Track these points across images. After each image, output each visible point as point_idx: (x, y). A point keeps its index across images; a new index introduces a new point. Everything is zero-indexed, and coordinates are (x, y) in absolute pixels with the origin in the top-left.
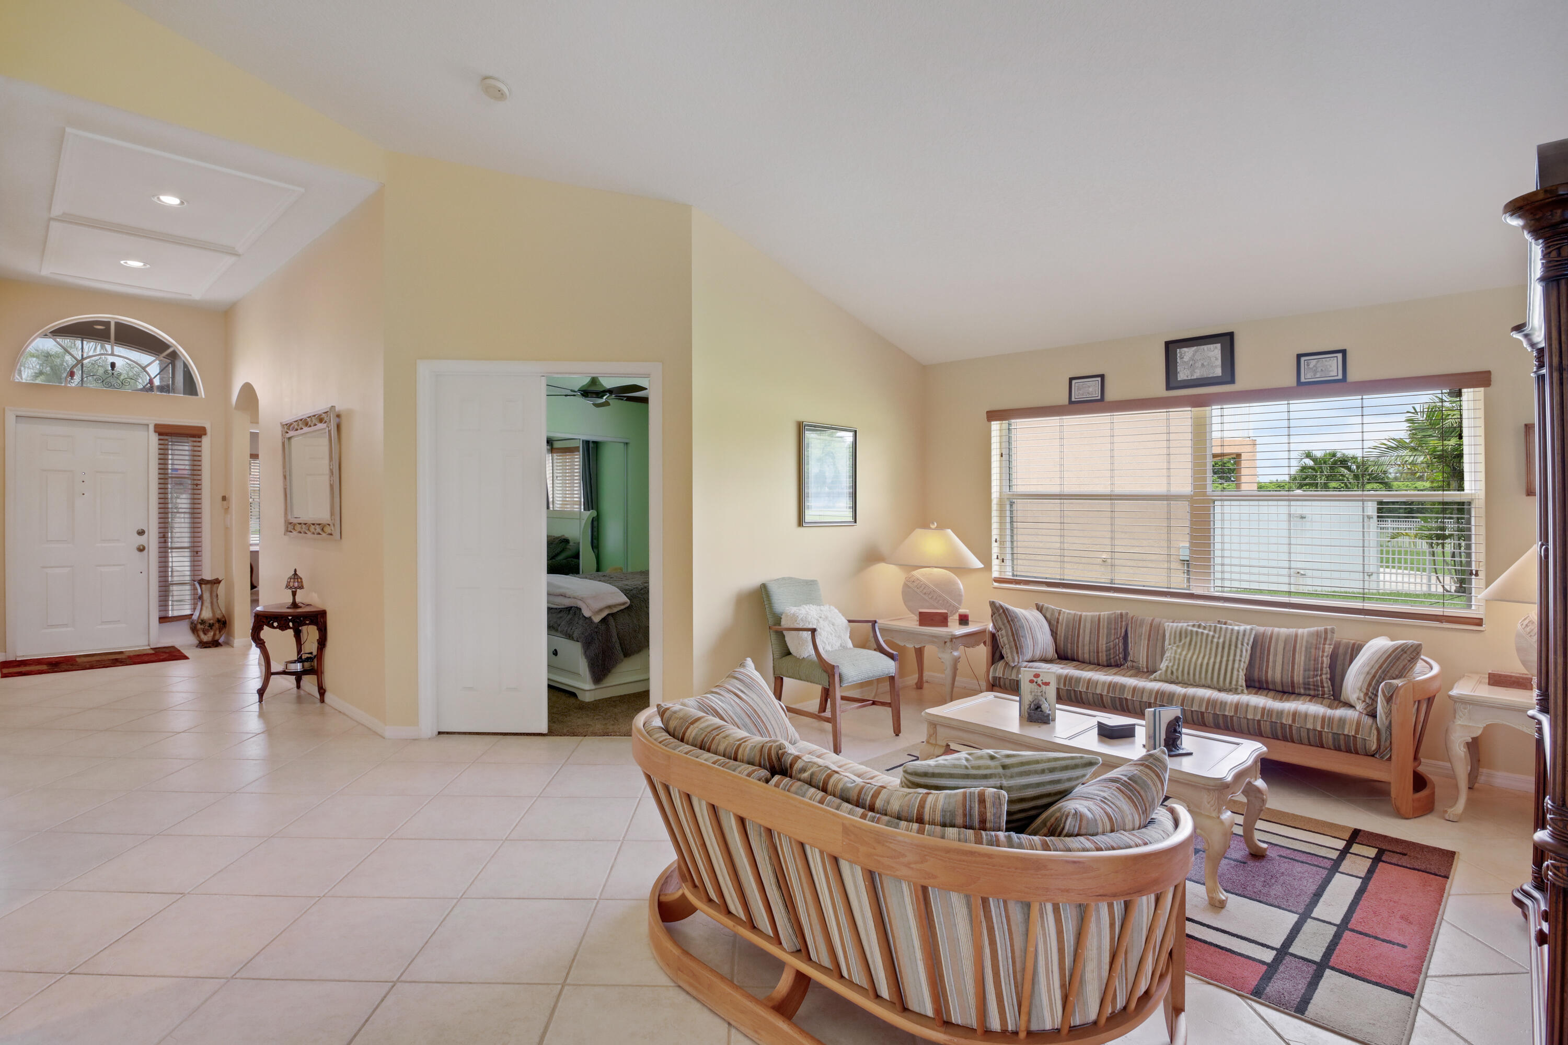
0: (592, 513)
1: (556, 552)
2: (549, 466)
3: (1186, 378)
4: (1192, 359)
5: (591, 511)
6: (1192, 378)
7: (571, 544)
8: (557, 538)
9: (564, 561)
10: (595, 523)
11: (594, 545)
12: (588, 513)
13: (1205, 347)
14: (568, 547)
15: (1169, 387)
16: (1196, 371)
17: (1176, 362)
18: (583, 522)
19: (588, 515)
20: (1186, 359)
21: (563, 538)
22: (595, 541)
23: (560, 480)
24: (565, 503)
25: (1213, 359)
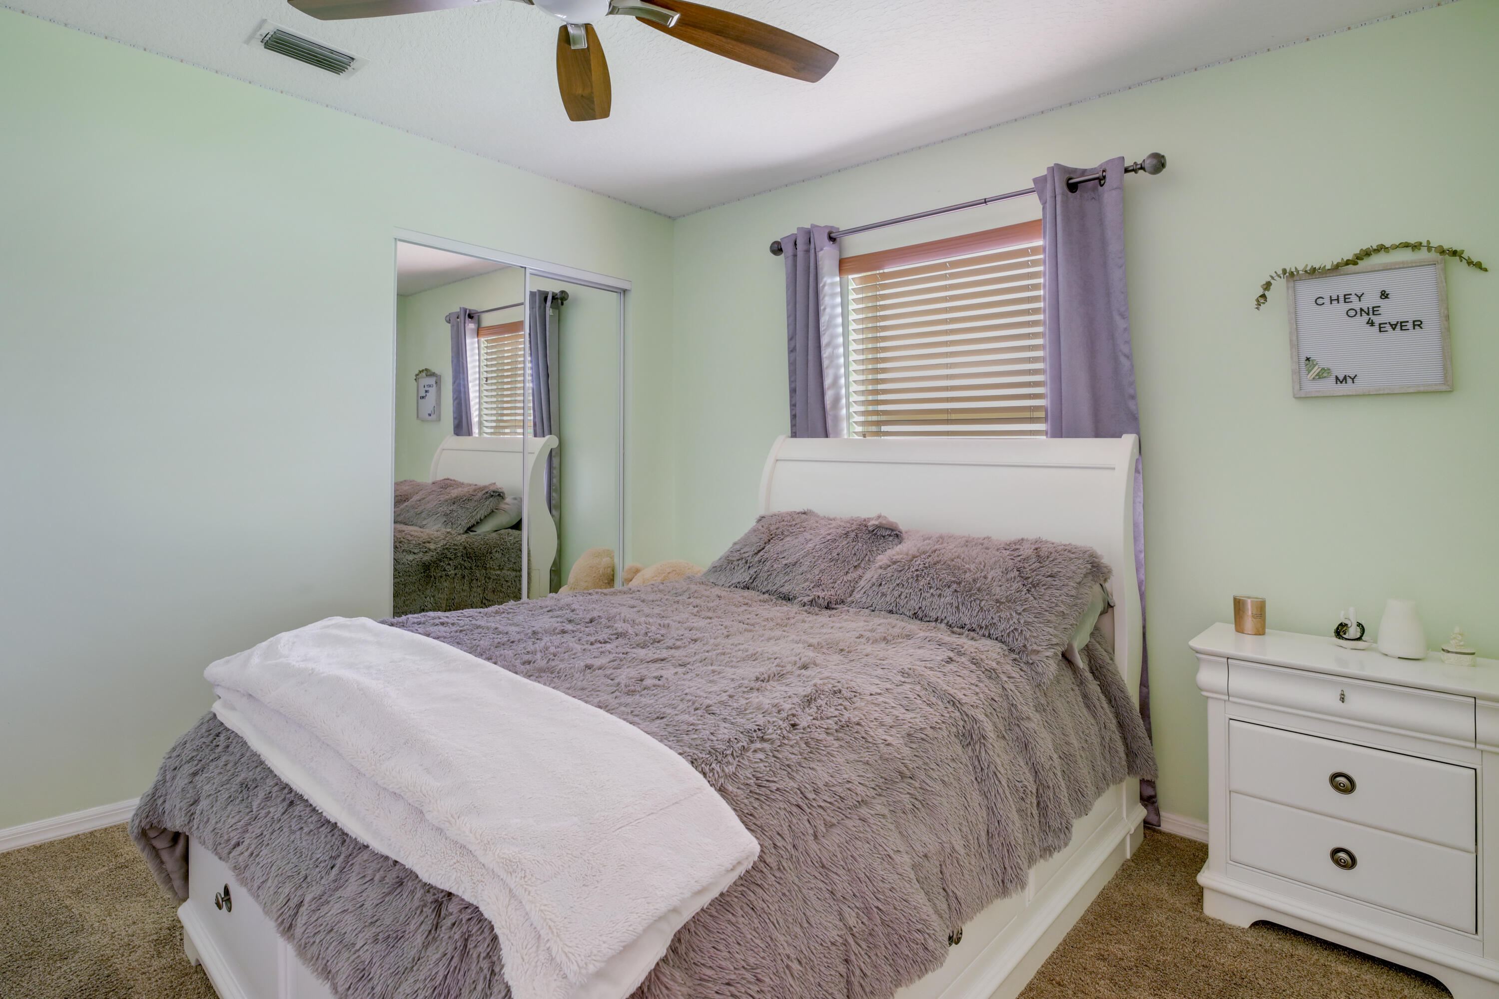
0: (550, 441)
1: (478, 517)
2: (474, 361)
5: (548, 437)
7: (508, 500)
8: (481, 489)
9: (494, 535)
10: (556, 461)
11: (553, 502)
12: (541, 441)
14: (502, 506)
18: (531, 460)
19: (540, 445)
21: (492, 488)
22: (554, 494)
23: (492, 384)
24: (502, 424)
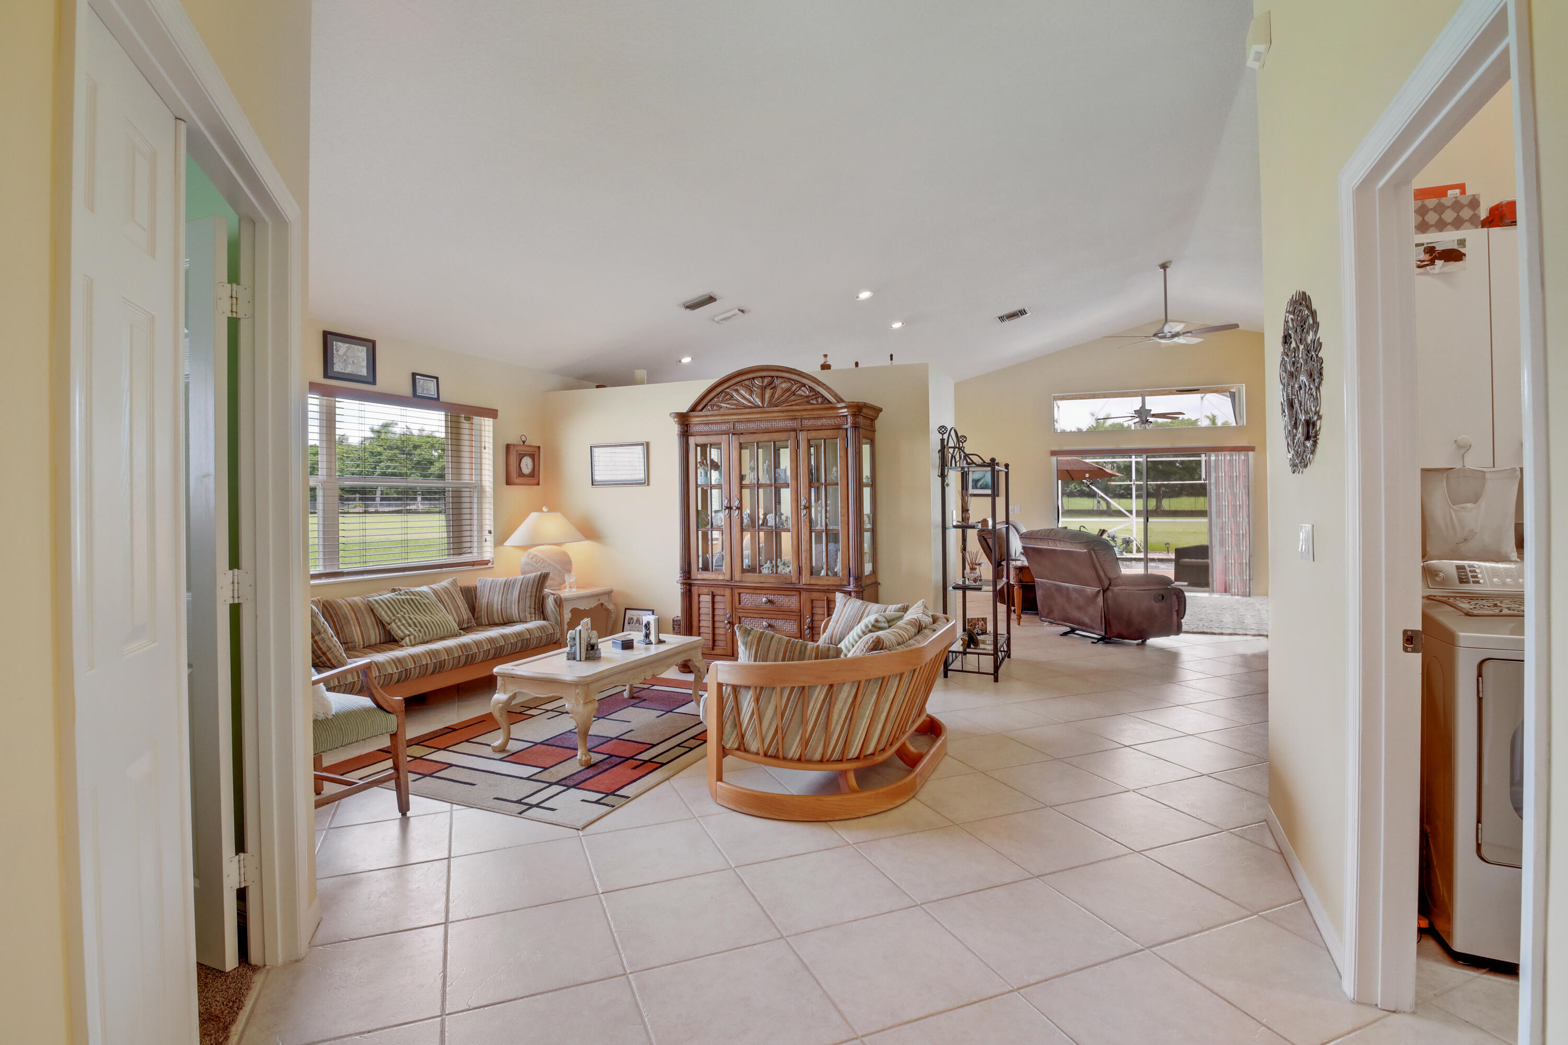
3: (340, 371)
4: (345, 354)
6: (346, 372)
13: (356, 347)
15: (326, 375)
16: (348, 366)
17: (333, 354)
20: (341, 352)
25: (361, 360)
